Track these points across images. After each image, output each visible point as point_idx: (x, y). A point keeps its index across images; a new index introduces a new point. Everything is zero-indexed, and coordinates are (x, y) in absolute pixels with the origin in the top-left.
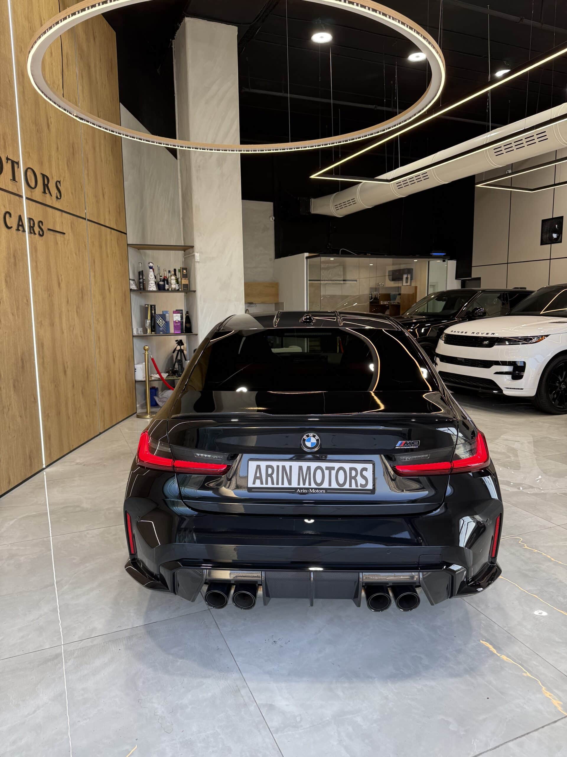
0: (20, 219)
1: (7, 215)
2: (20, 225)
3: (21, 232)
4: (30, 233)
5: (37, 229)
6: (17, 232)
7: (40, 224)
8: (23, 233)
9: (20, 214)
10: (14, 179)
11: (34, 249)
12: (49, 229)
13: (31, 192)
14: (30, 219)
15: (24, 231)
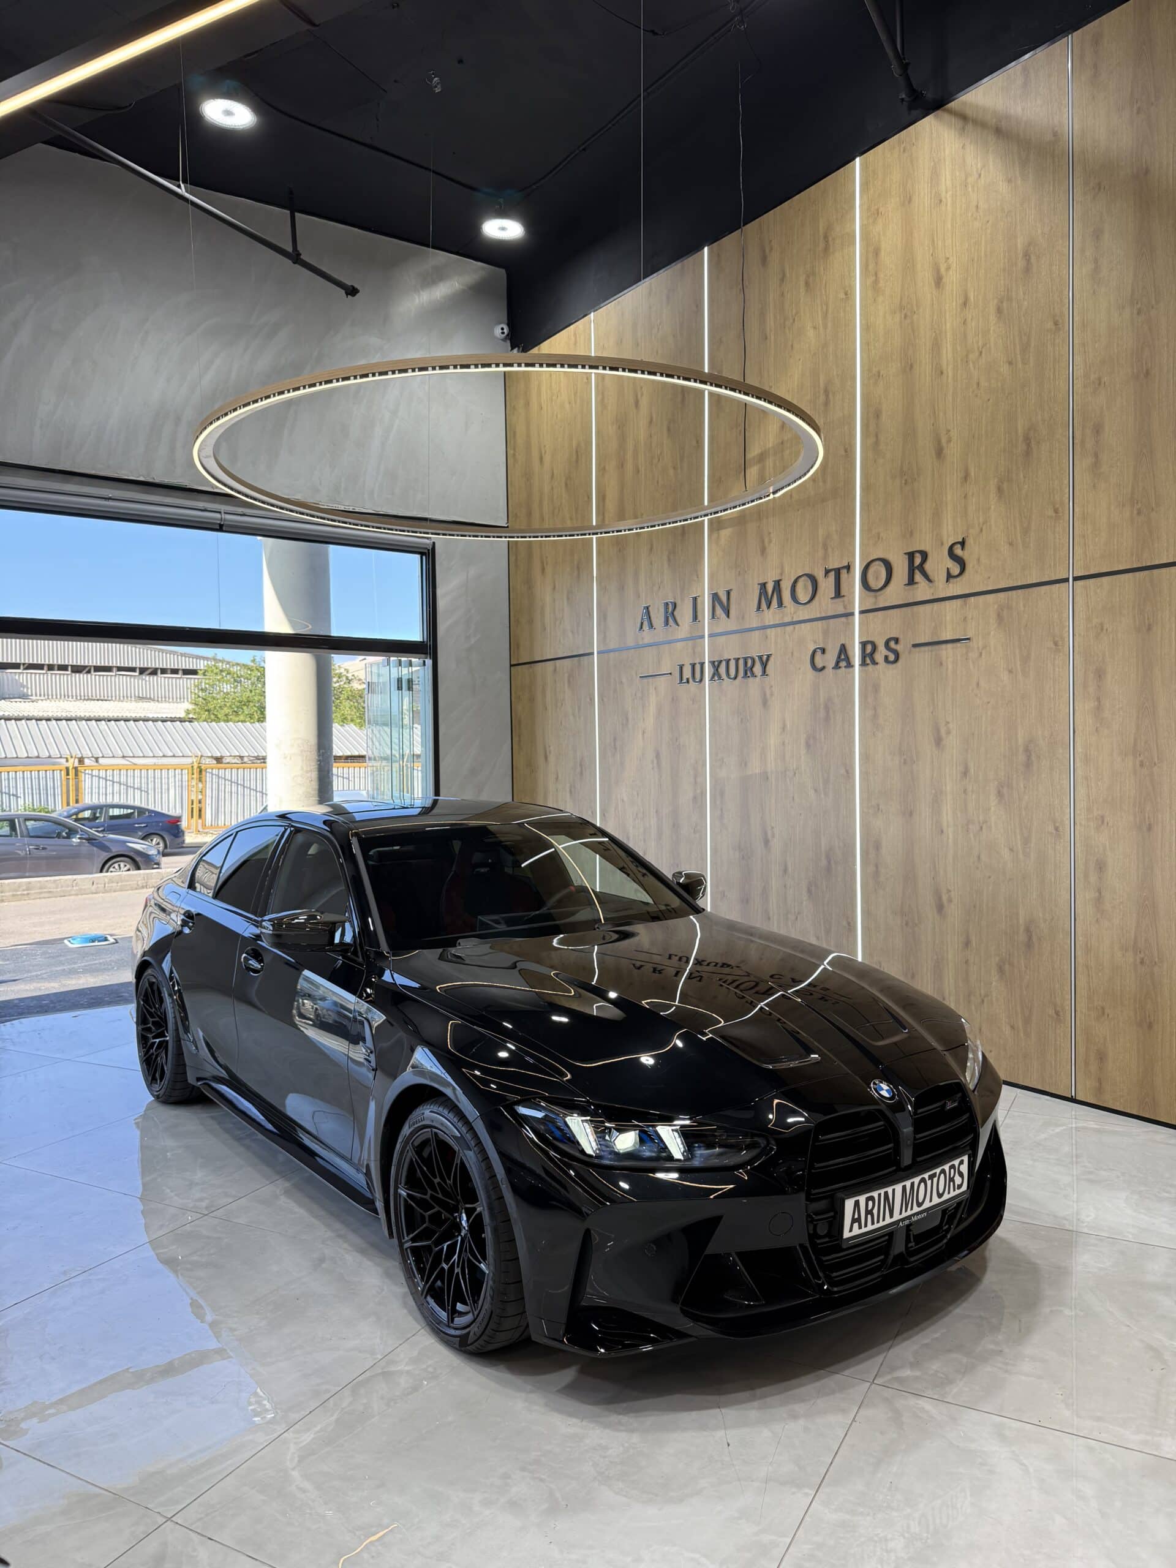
0: (843, 649)
1: (819, 652)
2: (843, 660)
3: (843, 669)
4: (863, 663)
5: (881, 653)
6: (834, 671)
7: (892, 644)
8: (851, 670)
9: (843, 642)
10: (838, 594)
11: (871, 689)
12: (915, 646)
13: (876, 597)
14: (864, 645)
15: (850, 665)
